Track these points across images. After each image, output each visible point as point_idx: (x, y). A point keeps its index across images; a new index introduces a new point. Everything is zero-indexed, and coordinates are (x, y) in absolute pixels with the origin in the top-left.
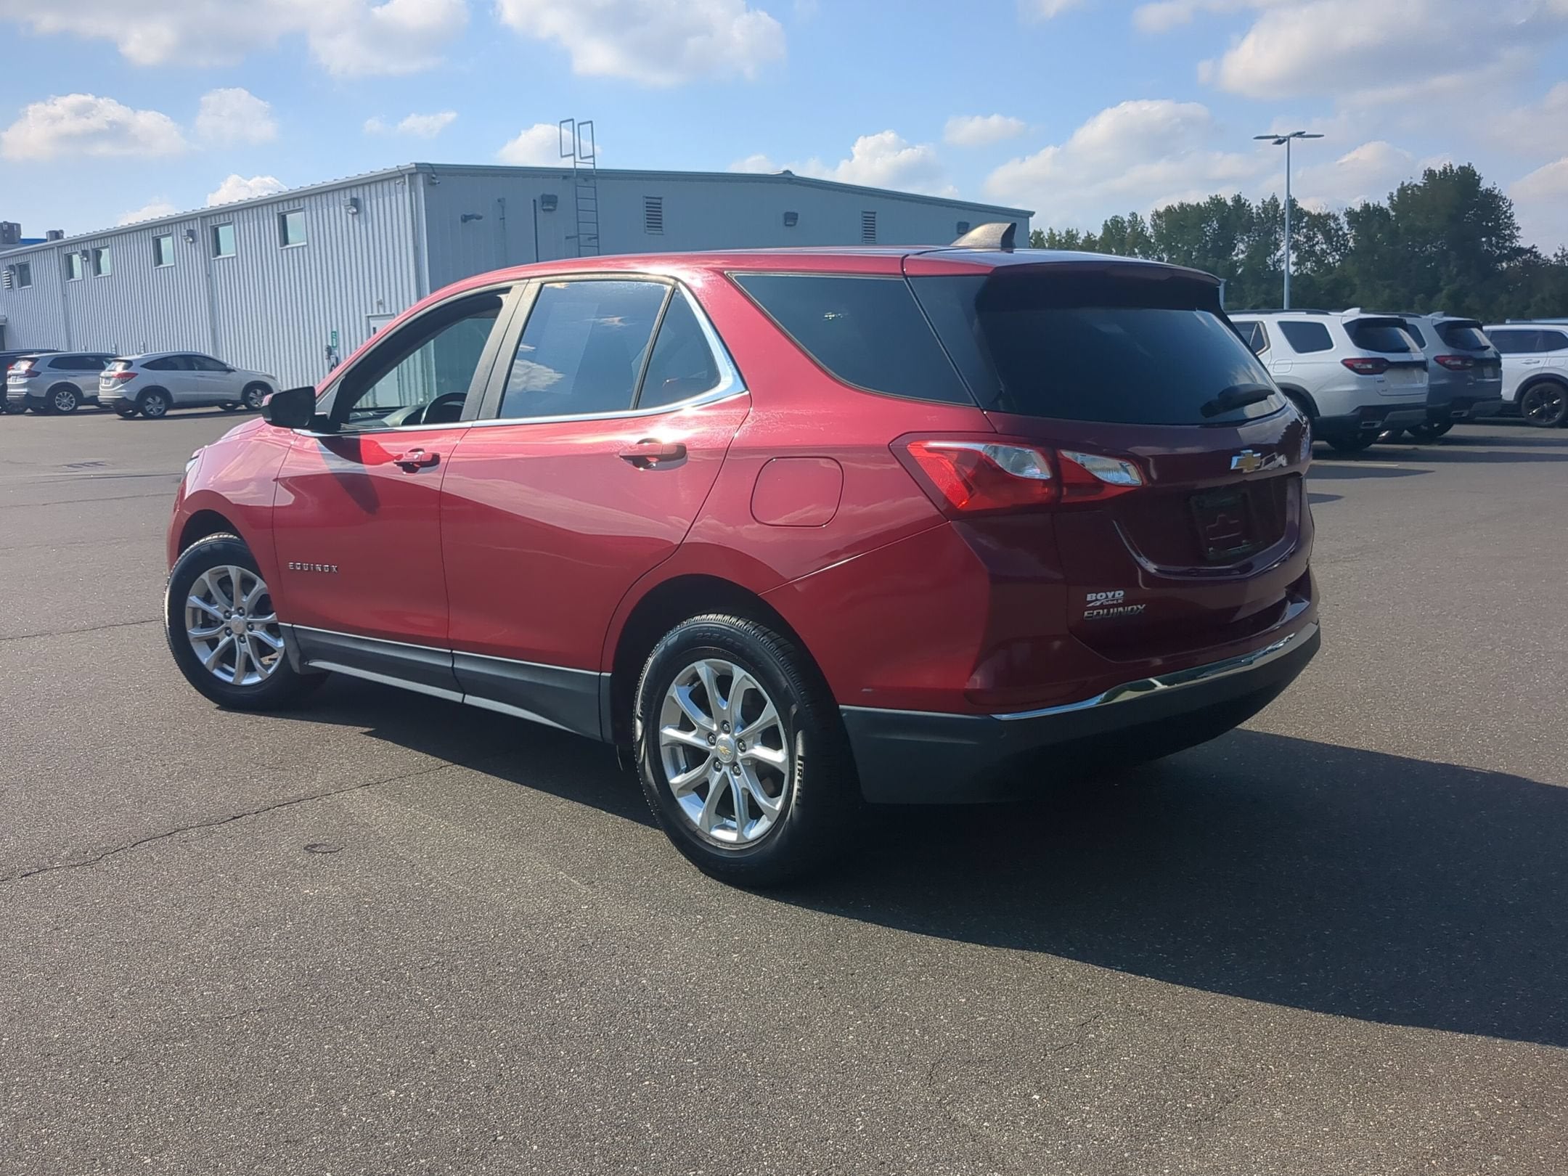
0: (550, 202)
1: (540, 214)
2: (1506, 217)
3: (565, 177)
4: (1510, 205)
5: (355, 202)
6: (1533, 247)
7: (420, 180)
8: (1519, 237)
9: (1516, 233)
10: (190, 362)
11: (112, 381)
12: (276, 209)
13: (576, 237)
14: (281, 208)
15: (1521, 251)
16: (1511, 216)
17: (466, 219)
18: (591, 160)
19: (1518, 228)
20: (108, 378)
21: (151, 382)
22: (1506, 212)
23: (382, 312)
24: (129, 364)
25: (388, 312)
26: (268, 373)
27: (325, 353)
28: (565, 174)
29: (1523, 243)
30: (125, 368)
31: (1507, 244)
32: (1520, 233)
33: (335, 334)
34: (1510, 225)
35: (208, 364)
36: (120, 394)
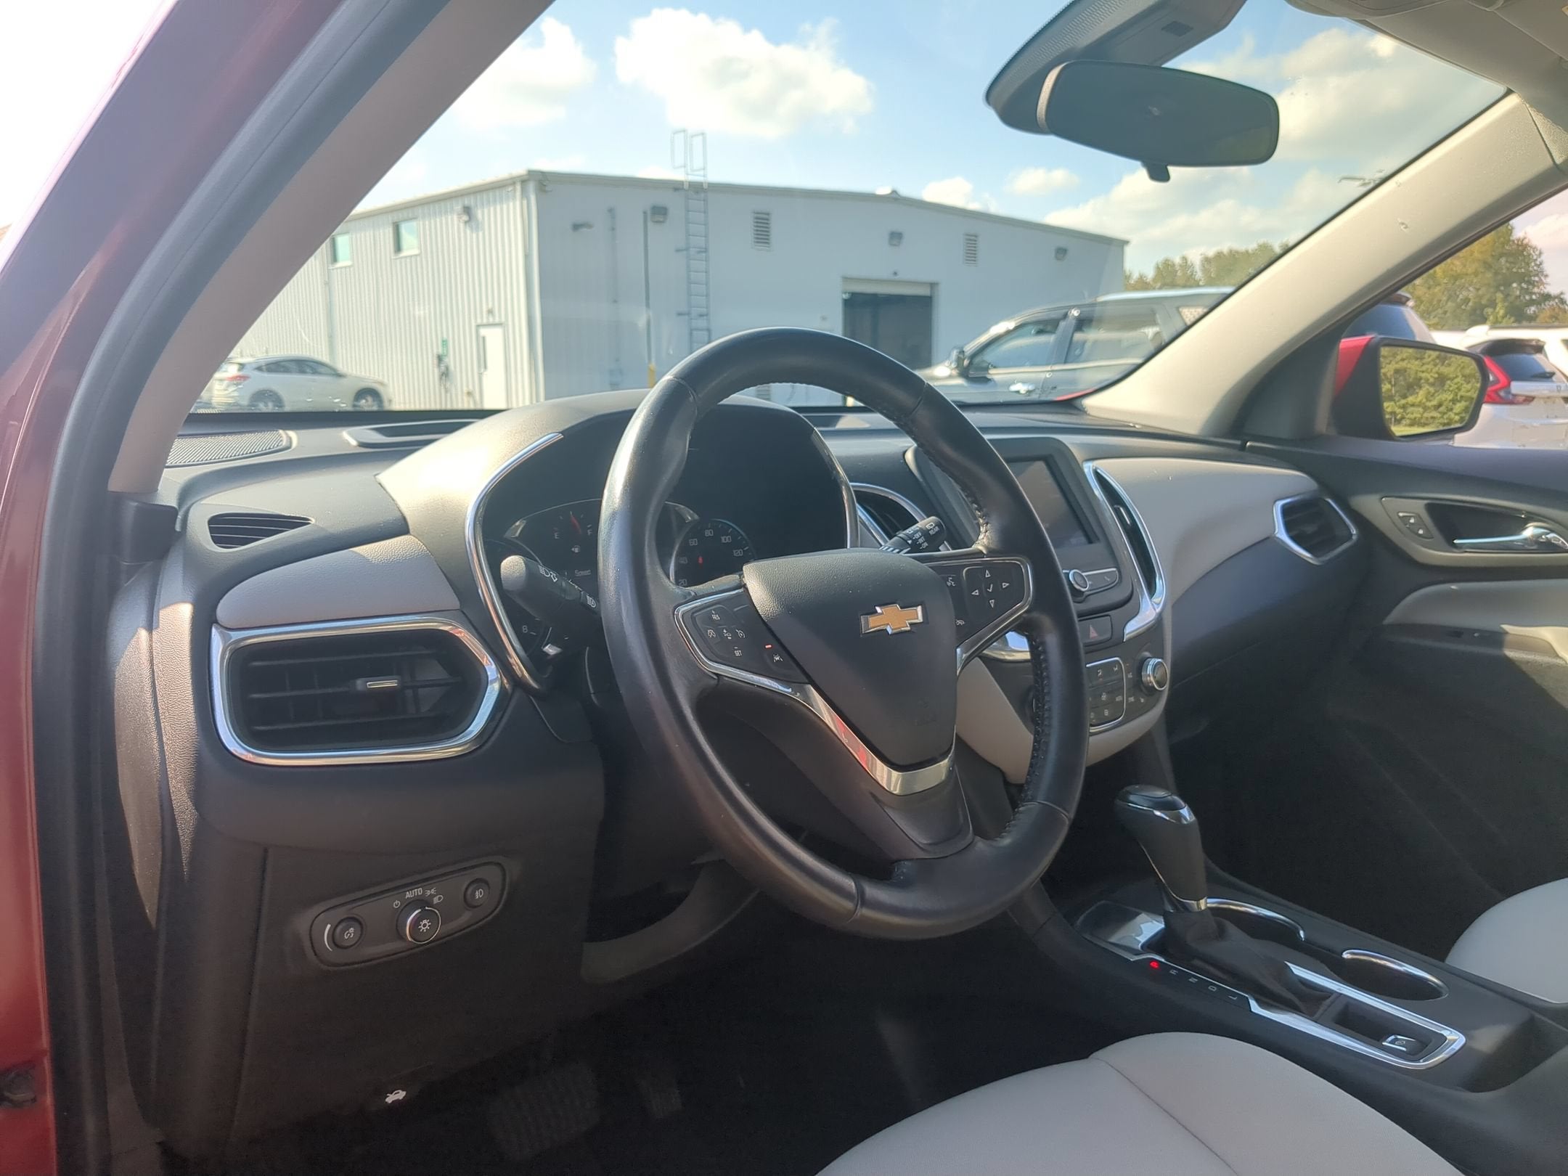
0: (659, 213)
1: (650, 224)
2: (1536, 265)
3: (676, 189)
4: (1540, 253)
5: (467, 210)
6: (1562, 293)
7: (531, 186)
8: (1547, 284)
9: (1544, 281)
10: (303, 366)
11: (226, 383)
12: (391, 218)
13: (684, 250)
14: (395, 217)
15: (1548, 297)
16: (1541, 264)
17: (576, 227)
18: (702, 173)
19: (1546, 276)
20: (221, 380)
21: (262, 386)
22: (1536, 260)
23: (491, 320)
24: (242, 366)
25: (497, 320)
26: (381, 378)
27: (436, 361)
28: (676, 187)
29: (1552, 289)
30: (239, 370)
31: (1536, 290)
32: (1548, 280)
33: (445, 343)
34: (1540, 273)
35: (322, 370)
36: (233, 397)
